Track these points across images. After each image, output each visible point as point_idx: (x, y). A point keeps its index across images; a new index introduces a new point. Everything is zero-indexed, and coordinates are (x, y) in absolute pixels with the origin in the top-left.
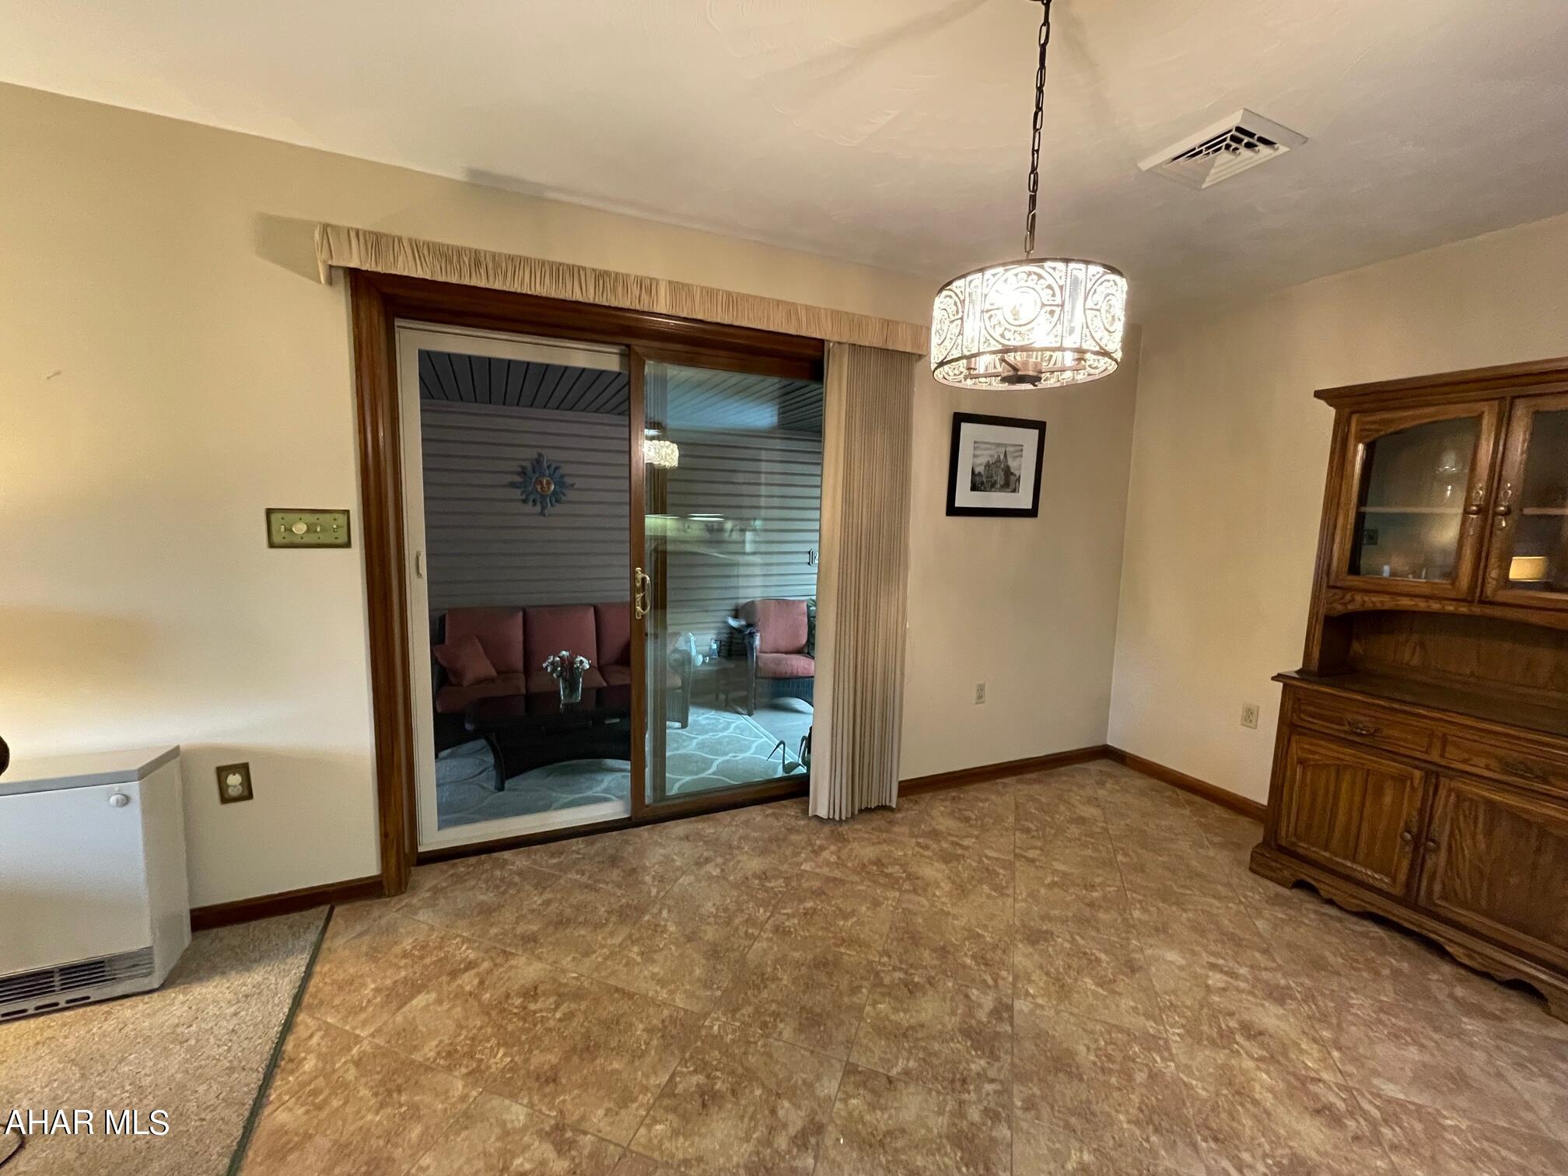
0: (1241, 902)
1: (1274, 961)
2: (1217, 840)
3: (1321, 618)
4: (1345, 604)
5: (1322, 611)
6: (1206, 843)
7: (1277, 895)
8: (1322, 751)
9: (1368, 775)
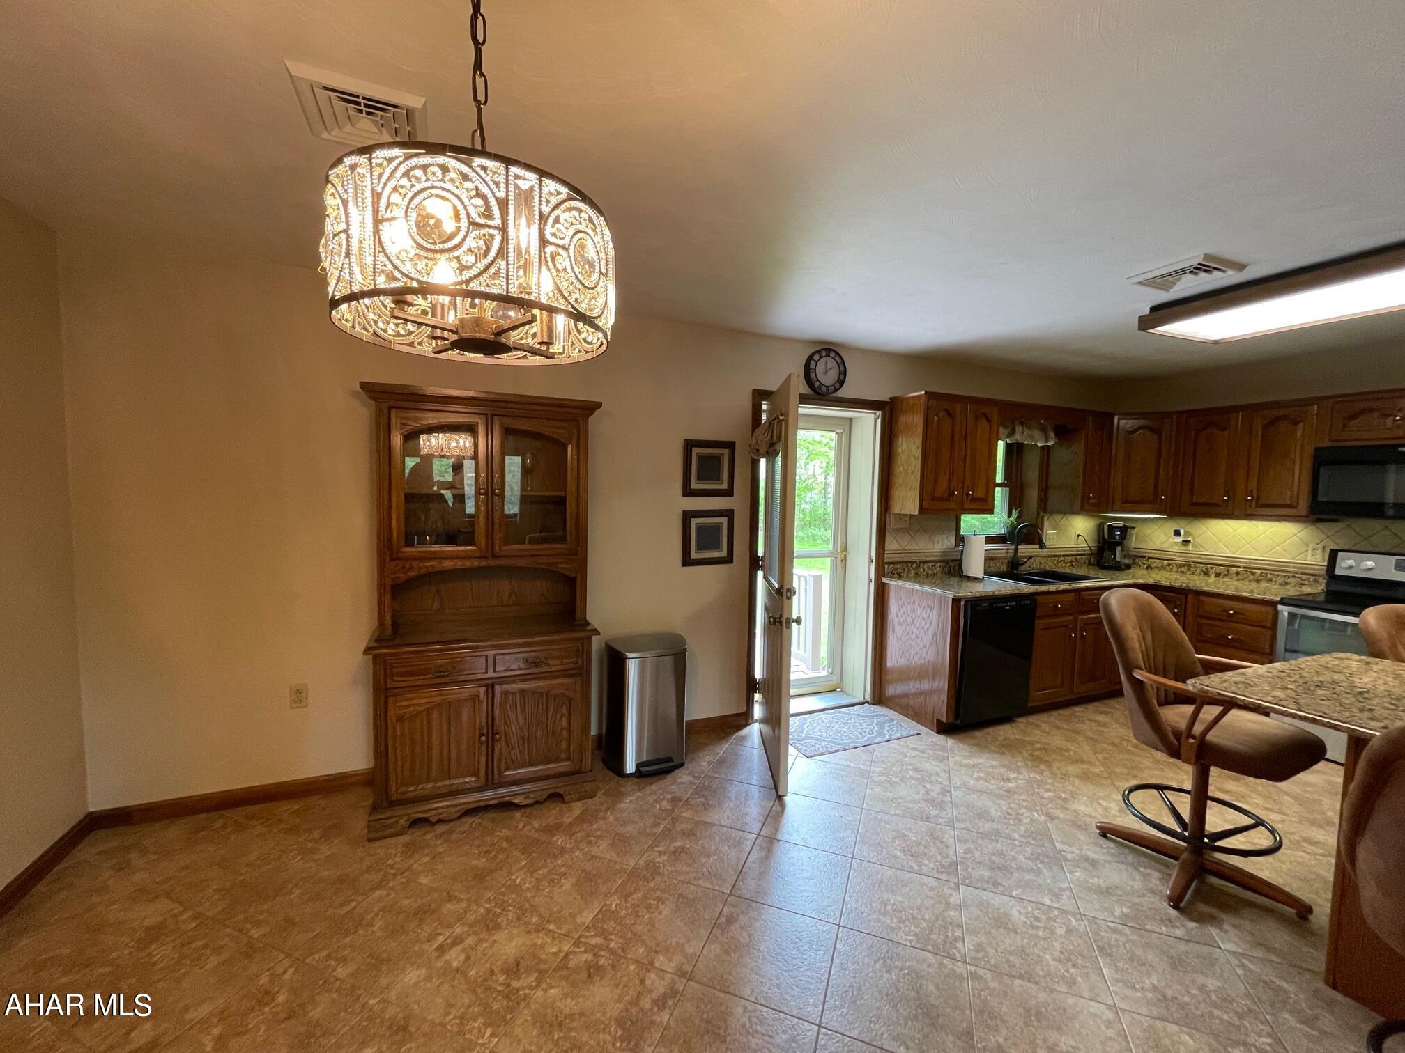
0: (395, 875)
1: (461, 900)
2: (316, 835)
3: (388, 588)
4: (405, 573)
5: (388, 582)
6: (310, 845)
7: (406, 845)
8: (415, 702)
9: (450, 706)
